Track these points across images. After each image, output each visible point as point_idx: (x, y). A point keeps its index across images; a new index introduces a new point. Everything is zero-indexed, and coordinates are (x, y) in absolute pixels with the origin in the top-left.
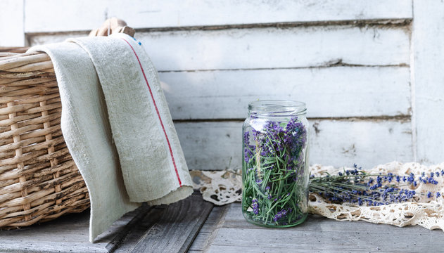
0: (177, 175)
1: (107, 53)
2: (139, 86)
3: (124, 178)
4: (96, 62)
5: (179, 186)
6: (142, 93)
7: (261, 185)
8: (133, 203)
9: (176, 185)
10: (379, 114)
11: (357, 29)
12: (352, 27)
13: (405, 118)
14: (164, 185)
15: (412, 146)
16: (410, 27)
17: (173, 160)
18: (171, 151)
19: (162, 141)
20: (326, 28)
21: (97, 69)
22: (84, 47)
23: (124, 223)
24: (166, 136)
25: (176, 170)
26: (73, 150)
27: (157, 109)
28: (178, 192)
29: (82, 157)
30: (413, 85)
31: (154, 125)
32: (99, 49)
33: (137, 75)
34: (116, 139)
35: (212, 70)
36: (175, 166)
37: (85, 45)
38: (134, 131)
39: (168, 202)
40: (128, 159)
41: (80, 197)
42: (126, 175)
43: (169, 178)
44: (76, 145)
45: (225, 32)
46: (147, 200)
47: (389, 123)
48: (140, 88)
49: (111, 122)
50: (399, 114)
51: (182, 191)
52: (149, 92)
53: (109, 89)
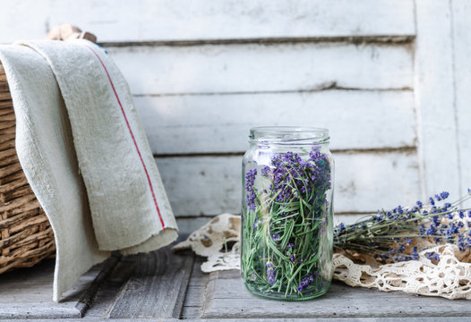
0: (159, 215)
1: (69, 60)
2: (108, 103)
3: (93, 219)
4: (56, 70)
5: (162, 229)
6: (113, 113)
7: (280, 242)
8: (101, 253)
9: (157, 228)
10: (381, 145)
11: (352, 47)
12: (347, 45)
13: (409, 149)
14: (142, 228)
15: (419, 182)
16: (413, 45)
17: (154, 196)
18: (150, 184)
19: (139, 172)
20: (318, 45)
21: (58, 78)
22: (41, 51)
23: (91, 278)
24: (144, 166)
25: (157, 208)
26: (33, 179)
27: (131, 133)
28: (159, 237)
29: (45, 188)
30: (419, 112)
31: (128, 152)
32: (60, 55)
33: (105, 90)
34: (83, 169)
35: (182, 95)
36: (156, 204)
37: (41, 48)
38: (105, 159)
39: (147, 249)
40: (98, 194)
41: (33, 246)
42: (95, 216)
43: (149, 219)
44: (36, 173)
45: (196, 48)
46: (121, 247)
47: (393, 156)
48: (111, 105)
49: (76, 146)
50: (402, 145)
51: (164, 236)
52: (121, 111)
53: (73, 105)
